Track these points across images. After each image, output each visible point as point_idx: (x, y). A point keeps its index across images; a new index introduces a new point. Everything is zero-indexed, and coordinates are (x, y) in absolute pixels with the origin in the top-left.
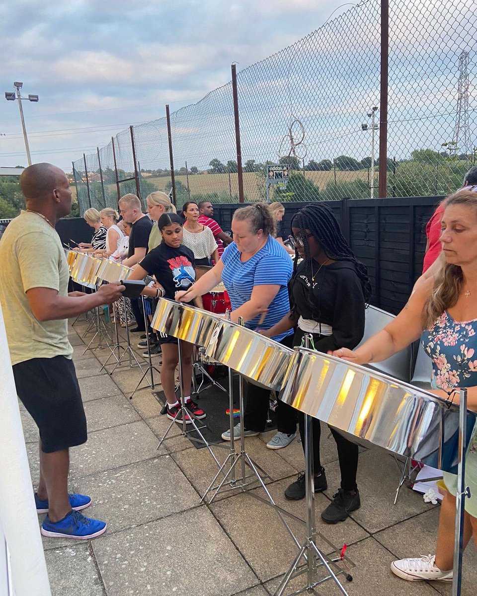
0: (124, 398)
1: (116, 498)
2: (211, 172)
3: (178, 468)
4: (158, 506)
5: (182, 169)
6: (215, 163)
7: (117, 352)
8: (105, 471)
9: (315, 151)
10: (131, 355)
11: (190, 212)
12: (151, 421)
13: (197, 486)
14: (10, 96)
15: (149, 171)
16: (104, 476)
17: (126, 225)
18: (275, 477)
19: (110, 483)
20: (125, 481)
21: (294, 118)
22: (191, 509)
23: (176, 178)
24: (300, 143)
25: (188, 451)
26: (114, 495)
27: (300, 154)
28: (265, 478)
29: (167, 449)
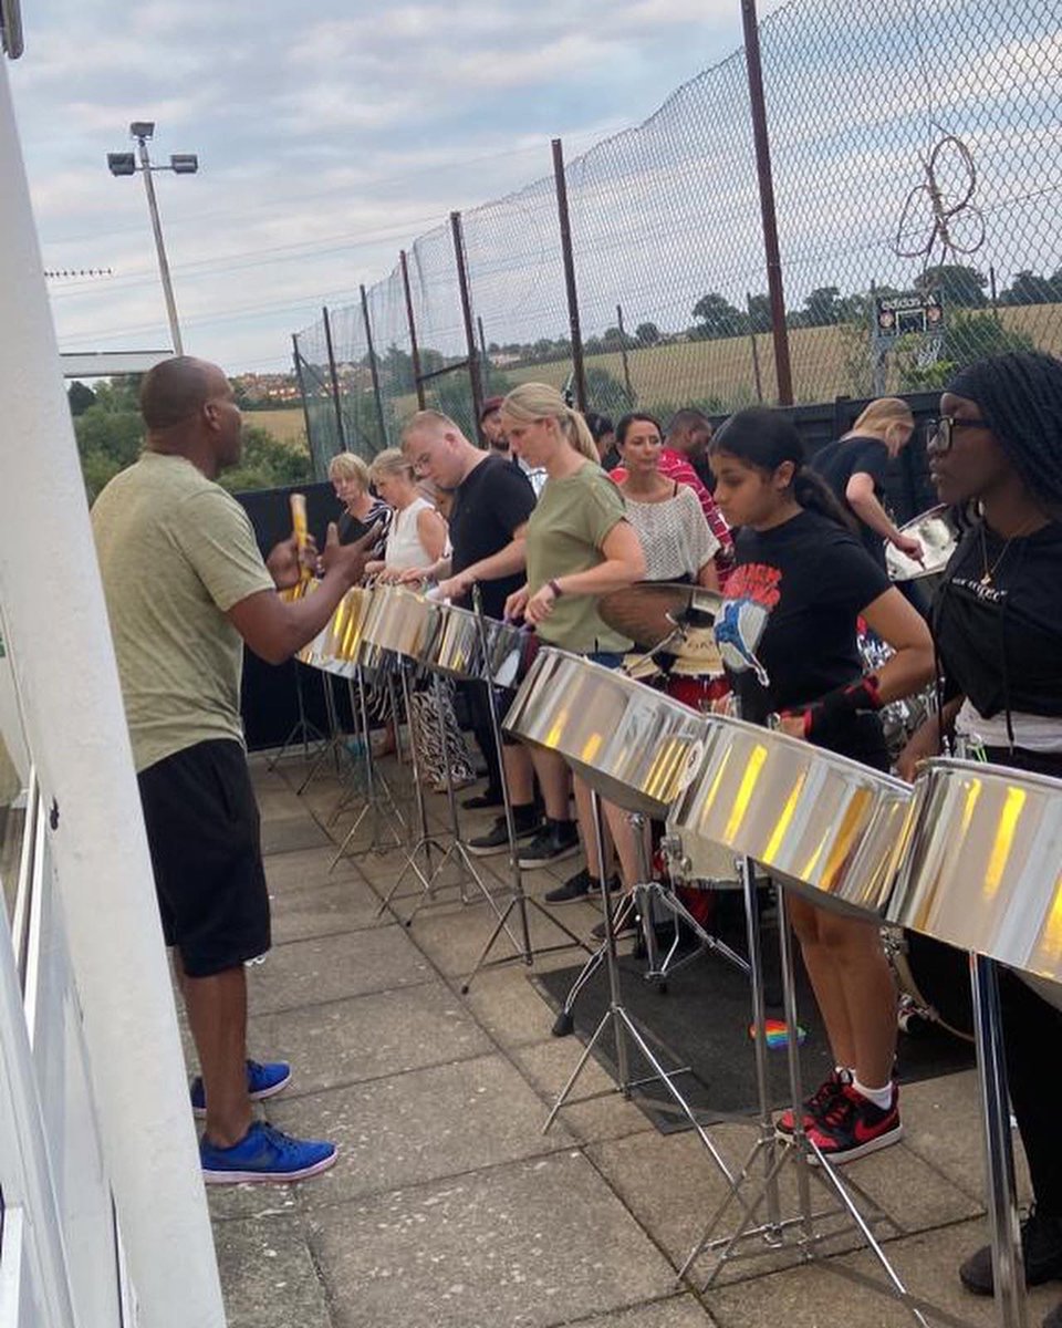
0: (446, 990)
1: (428, 1264)
2: (696, 335)
3: (606, 1188)
4: (551, 1291)
5: (611, 334)
6: (711, 307)
7: (425, 862)
8: (394, 1190)
9: (1011, 225)
10: (464, 871)
11: (632, 447)
12: (525, 1055)
13: (664, 1240)
14: (121, 165)
15: (513, 349)
16: (394, 1202)
17: (442, 496)
18: (912, 1220)
19: (409, 1221)
20: (453, 1218)
21: (940, 133)
22: (647, 1303)
23: (587, 361)
24: (963, 206)
25: (637, 1139)
26: (421, 1254)
27: (965, 239)
28: (877, 1220)
29: (574, 1134)
